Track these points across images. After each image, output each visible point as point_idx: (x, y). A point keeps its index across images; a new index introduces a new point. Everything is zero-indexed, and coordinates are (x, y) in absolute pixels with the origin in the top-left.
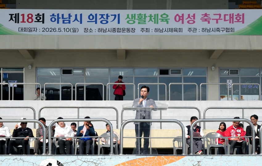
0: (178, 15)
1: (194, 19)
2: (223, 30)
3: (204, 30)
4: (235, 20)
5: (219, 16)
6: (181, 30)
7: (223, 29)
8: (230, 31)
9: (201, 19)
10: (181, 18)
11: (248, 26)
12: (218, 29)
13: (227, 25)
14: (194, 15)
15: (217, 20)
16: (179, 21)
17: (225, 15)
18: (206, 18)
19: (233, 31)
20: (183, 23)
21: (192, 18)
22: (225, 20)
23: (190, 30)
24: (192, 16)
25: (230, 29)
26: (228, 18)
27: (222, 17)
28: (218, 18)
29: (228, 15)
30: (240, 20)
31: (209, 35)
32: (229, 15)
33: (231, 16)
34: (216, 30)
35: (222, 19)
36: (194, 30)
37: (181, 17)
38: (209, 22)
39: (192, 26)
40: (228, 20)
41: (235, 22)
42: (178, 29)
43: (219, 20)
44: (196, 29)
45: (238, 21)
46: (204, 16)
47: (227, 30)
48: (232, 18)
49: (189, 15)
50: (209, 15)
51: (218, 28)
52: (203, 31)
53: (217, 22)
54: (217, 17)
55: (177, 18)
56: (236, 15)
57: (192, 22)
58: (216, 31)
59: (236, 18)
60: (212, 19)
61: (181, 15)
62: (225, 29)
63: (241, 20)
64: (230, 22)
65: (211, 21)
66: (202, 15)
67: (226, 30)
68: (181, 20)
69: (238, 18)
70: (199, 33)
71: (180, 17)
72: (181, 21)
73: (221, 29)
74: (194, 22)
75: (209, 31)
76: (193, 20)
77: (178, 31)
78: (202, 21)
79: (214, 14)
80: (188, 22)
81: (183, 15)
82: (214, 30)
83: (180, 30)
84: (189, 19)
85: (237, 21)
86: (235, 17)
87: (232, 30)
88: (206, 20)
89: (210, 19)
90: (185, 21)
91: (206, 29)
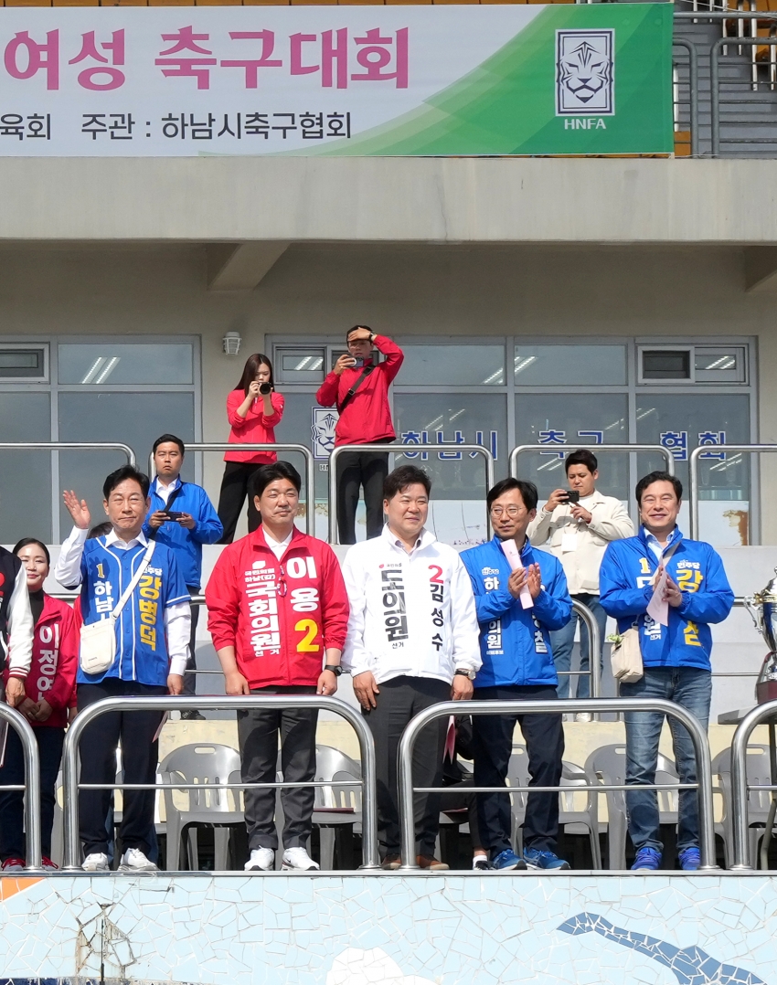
0: (22, 37)
1: (119, 59)
2: (285, 129)
3: (174, 125)
4: (354, 67)
5: (260, 42)
6: (40, 126)
7: (287, 122)
8: (326, 130)
9: (158, 62)
10: (44, 56)
11: (430, 101)
12: (257, 124)
13: (312, 96)
14: (119, 37)
15: (251, 68)
16: (31, 71)
17: (297, 40)
18: (186, 54)
19: (344, 130)
20: (53, 83)
21: (108, 54)
22: (297, 69)
23: (93, 123)
24: (106, 46)
25: (326, 121)
26: (312, 54)
27: (282, 51)
28: (258, 57)
29: (312, 38)
30: (383, 71)
31: (205, 157)
32: (319, 38)
33: (335, 47)
34: (243, 124)
35: (278, 63)
36: (116, 126)
37: (42, 48)
38: (204, 82)
39: (108, 103)
40: (316, 68)
41: (355, 77)
42: (26, 123)
43: (260, 69)
44: (131, 123)
45: (374, 73)
46: (175, 43)
47: (311, 125)
48: (335, 53)
49: (89, 39)
50: (205, 37)
51: (257, 116)
52: (171, 130)
53: (251, 82)
54: (254, 50)
55: (22, 57)
56: (358, 41)
57: (106, 79)
58: (243, 131)
59: (362, 58)
60: (225, 64)
61: (42, 40)
62: (298, 120)
63: (391, 67)
64: (327, 82)
65: (214, 71)
66: (166, 37)
67: (300, 128)
68: (43, 65)
69: (374, 57)
70: (148, 144)
71: (34, 49)
72: (42, 73)
73: (273, 121)
74: (118, 79)
75: (203, 130)
76: (110, 64)
77: (26, 131)
78: (167, 73)
79: (235, 35)
80: (84, 79)
81: (53, 37)
82: (233, 126)
83: (36, 126)
84: (89, 62)
85: (365, 71)
86: (353, 50)
87: (339, 124)
88: (186, 68)
89: (213, 62)
90: (68, 73)
91: (187, 121)
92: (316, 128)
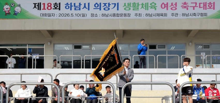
0: (163, 3)
1: (176, 6)
2: (198, 15)
3: (183, 15)
4: (207, 7)
5: (195, 4)
6: (166, 15)
7: (198, 14)
8: (204, 15)
9: (181, 6)
10: (166, 6)
11: (218, 11)
12: (195, 14)
13: (202, 11)
14: (176, 3)
15: (194, 7)
16: (164, 8)
17: (200, 4)
18: (185, 5)
19: (206, 15)
21: (175, 5)
22: (200, 7)
23: (173, 14)
24: (174, 4)
25: (204, 14)
26: (202, 5)
27: (198, 5)
28: (195, 6)
29: (202, 3)
30: (211, 7)
31: (188, 19)
32: (203, 3)
33: (205, 4)
34: (193, 14)
35: (197, 7)
36: (176, 15)
37: (166, 5)
38: (187, 9)
39: (175, 12)
40: (202, 7)
41: (208, 8)
42: (164, 14)
43: (195, 7)
44: (178, 14)
45: (210, 8)
46: (184, 4)
47: (202, 15)
48: (205, 5)
49: (172, 3)
50: (188, 3)
51: (195, 13)
53: (194, 9)
54: (194, 5)
55: (163, 6)
56: (208, 4)
57: (174, 9)
58: (193, 15)
59: (209, 6)
60: (190, 7)
61: (166, 4)
62: (200, 14)
63: (212, 7)
64: (204, 9)
65: (189, 8)
66: (182, 3)
67: (200, 15)
68: (166, 7)
69: (210, 6)
70: (180, 17)
71: (165, 5)
72: (166, 8)
73: (197, 14)
74: (176, 9)
75: (187, 15)
76: (175, 7)
77: (164, 16)
78: (182, 8)
79: (191, 3)
80: (171, 9)
81: (167, 3)
82: (191, 15)
83: (165, 15)
84: (172, 7)
85: (209, 7)
86: (207, 5)
87: (206, 14)
88: (185, 7)
89: (189, 6)
90: (169, 8)
91: (185, 14)
92: (203, 15)
